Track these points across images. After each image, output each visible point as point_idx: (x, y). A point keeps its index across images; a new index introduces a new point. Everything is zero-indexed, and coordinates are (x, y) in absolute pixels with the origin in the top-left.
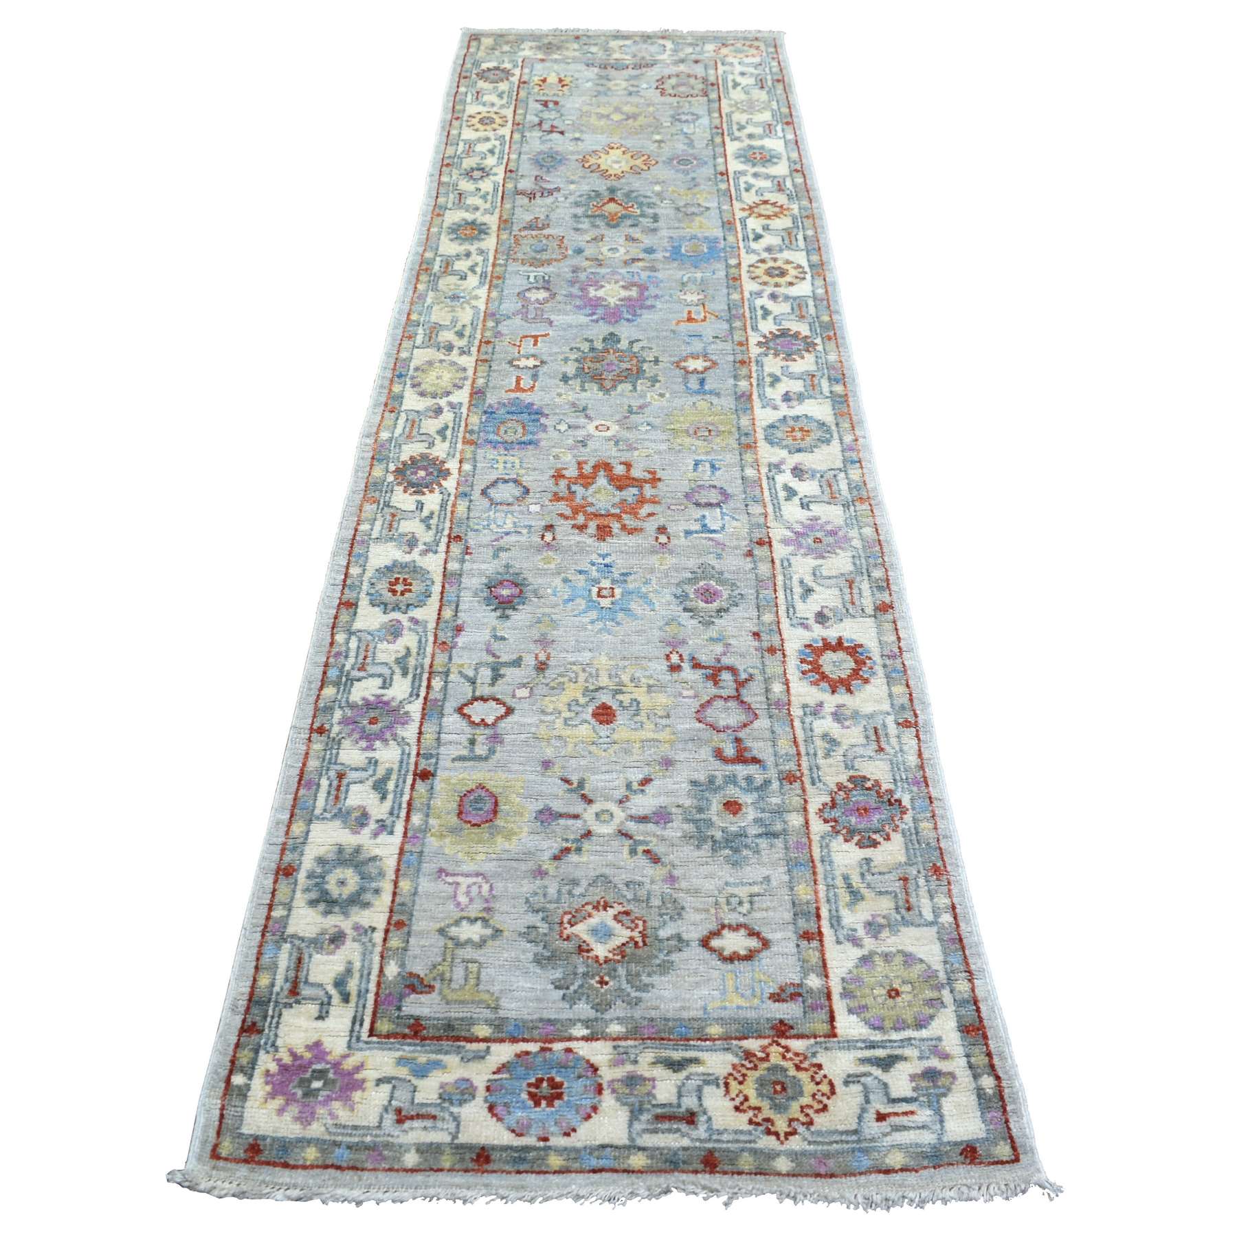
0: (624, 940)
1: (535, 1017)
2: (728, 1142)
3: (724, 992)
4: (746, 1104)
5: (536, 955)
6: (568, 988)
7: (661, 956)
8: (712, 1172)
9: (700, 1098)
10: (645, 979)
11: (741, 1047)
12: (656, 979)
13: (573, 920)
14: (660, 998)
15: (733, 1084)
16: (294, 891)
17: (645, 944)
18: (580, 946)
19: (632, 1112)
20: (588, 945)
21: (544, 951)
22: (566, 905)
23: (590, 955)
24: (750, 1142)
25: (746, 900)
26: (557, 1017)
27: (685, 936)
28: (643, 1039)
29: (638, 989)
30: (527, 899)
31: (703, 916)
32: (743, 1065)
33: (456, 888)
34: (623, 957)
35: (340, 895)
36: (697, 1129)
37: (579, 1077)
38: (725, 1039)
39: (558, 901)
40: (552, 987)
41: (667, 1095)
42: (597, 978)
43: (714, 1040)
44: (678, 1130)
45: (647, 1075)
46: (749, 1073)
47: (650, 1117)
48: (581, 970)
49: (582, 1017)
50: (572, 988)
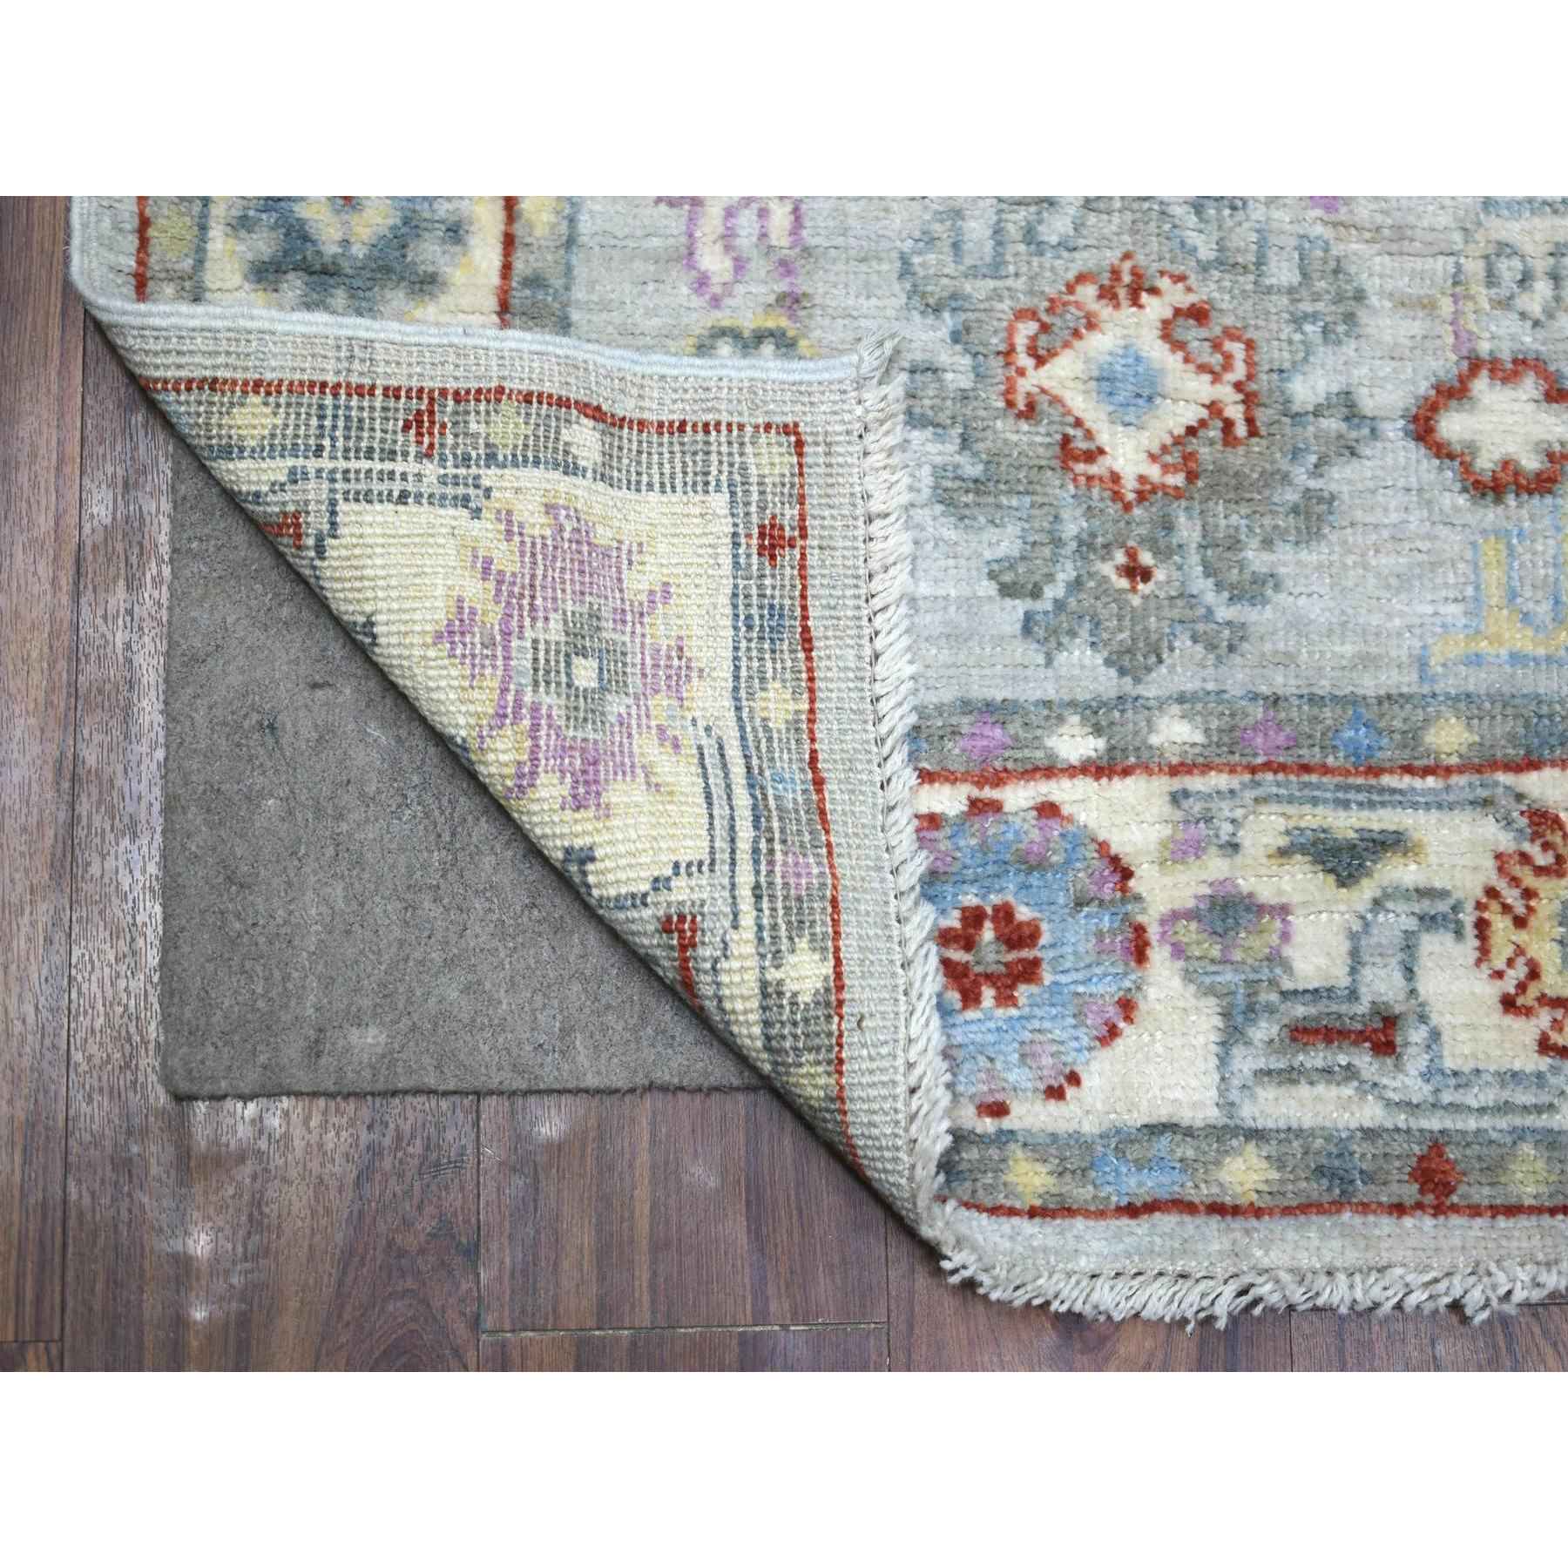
0: (1191, 414)
1: (947, 695)
2: (1482, 1110)
3: (1475, 606)
4: (1533, 990)
5: (939, 472)
6: (1036, 594)
7: (1300, 476)
8: (1439, 1210)
9: (1409, 972)
10: (1256, 559)
11: (1520, 797)
12: (1284, 559)
13: (1043, 341)
14: (1299, 625)
15: (1501, 925)
16: (203, 228)
17: (1253, 432)
18: (1066, 440)
19: (1226, 1015)
20: (1089, 435)
21: (963, 460)
22: (1020, 284)
23: (1093, 469)
24: (1538, 1109)
25: (1541, 265)
26: (1006, 693)
27: (1368, 405)
28: (1253, 770)
29: (1237, 595)
30: (905, 260)
31: (1417, 327)
32: (1525, 858)
33: (692, 220)
34: (1192, 476)
35: (345, 243)
36: (1398, 1067)
37: (1080, 904)
38: (1479, 770)
39: (996, 268)
40: (988, 588)
41: (1322, 961)
42: (1120, 558)
43: (1448, 771)
44: (1350, 1072)
45: (1266, 893)
46: (1543, 885)
47: (1275, 1030)
48: (1072, 526)
49: (1082, 696)
50: (1052, 592)
